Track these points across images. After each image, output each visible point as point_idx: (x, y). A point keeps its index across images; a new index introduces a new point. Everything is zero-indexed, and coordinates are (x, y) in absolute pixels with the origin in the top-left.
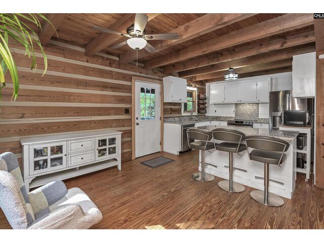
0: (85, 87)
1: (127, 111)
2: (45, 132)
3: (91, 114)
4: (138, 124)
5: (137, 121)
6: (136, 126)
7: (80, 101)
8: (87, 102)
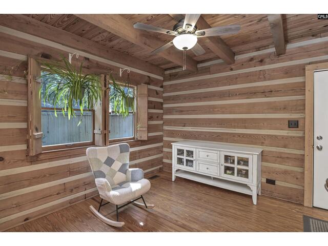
0: (228, 98)
1: (293, 124)
2: (196, 139)
3: (235, 126)
4: (320, 149)
5: (318, 143)
6: (316, 151)
7: (223, 113)
8: (230, 113)
